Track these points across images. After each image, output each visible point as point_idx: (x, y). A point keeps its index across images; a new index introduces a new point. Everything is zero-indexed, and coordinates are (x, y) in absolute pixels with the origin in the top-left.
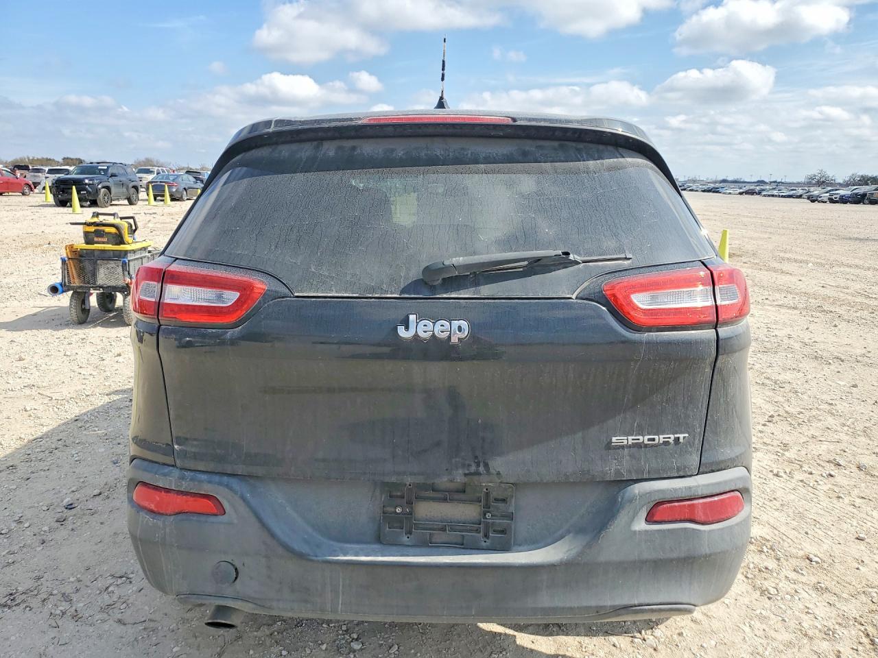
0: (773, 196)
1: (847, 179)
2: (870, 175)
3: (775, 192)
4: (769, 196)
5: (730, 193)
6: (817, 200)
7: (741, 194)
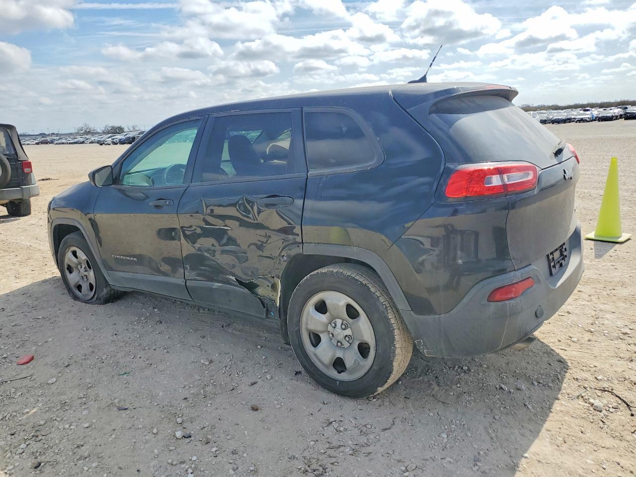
0: (63, 143)
1: (103, 129)
2: (117, 126)
3: (64, 141)
4: (60, 144)
5: (28, 144)
6: (104, 144)
7: (37, 144)
